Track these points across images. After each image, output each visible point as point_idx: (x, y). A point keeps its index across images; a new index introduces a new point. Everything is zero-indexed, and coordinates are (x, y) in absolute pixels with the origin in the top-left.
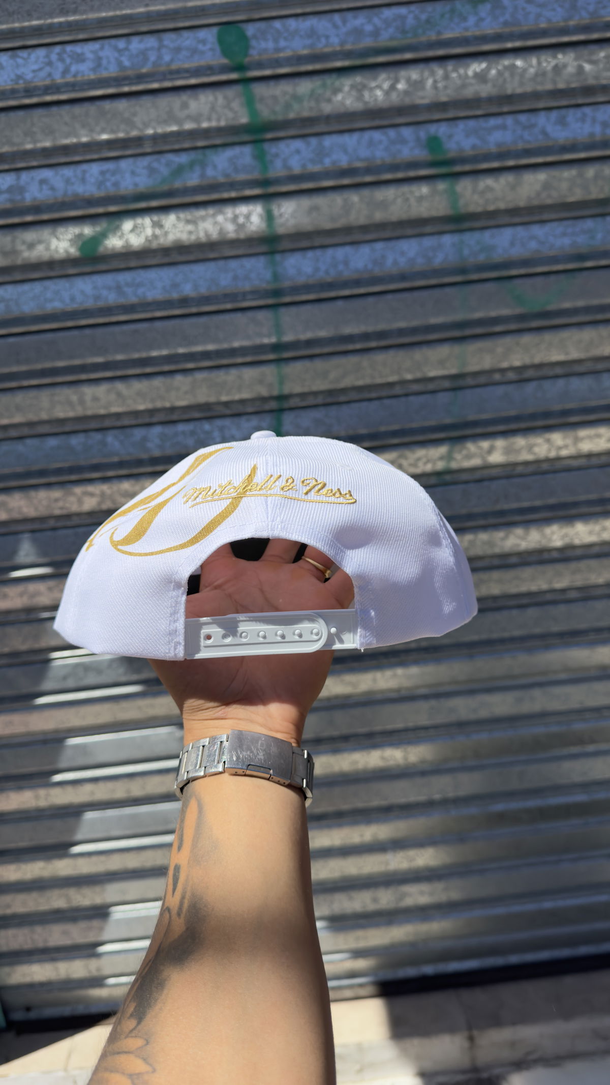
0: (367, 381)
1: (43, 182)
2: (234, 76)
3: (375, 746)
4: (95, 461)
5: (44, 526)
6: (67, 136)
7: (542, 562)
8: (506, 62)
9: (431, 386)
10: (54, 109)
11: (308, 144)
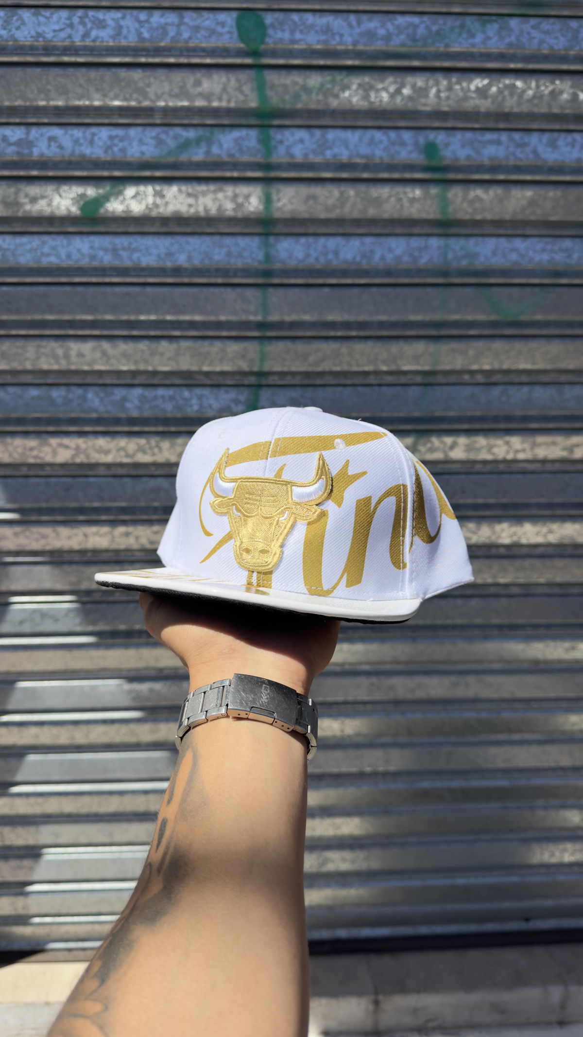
0: (345, 368)
1: (51, 139)
2: (248, 61)
4: (73, 415)
5: (17, 473)
6: (80, 97)
7: (488, 557)
8: (507, 81)
9: (404, 380)
10: (71, 70)
11: (312, 135)
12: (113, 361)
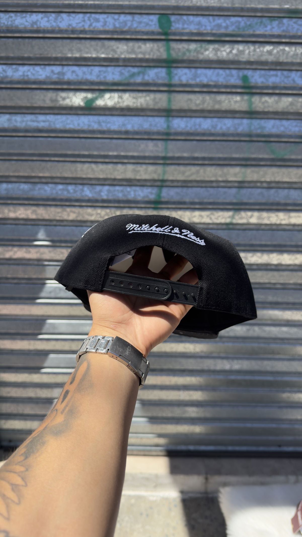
0: (202, 179)
1: (73, 72)
2: (163, 37)
4: (78, 197)
5: (51, 223)
6: (87, 53)
7: (267, 270)
8: (281, 47)
9: (229, 185)
10: (83, 41)
11: (191, 71)
12: (97, 173)
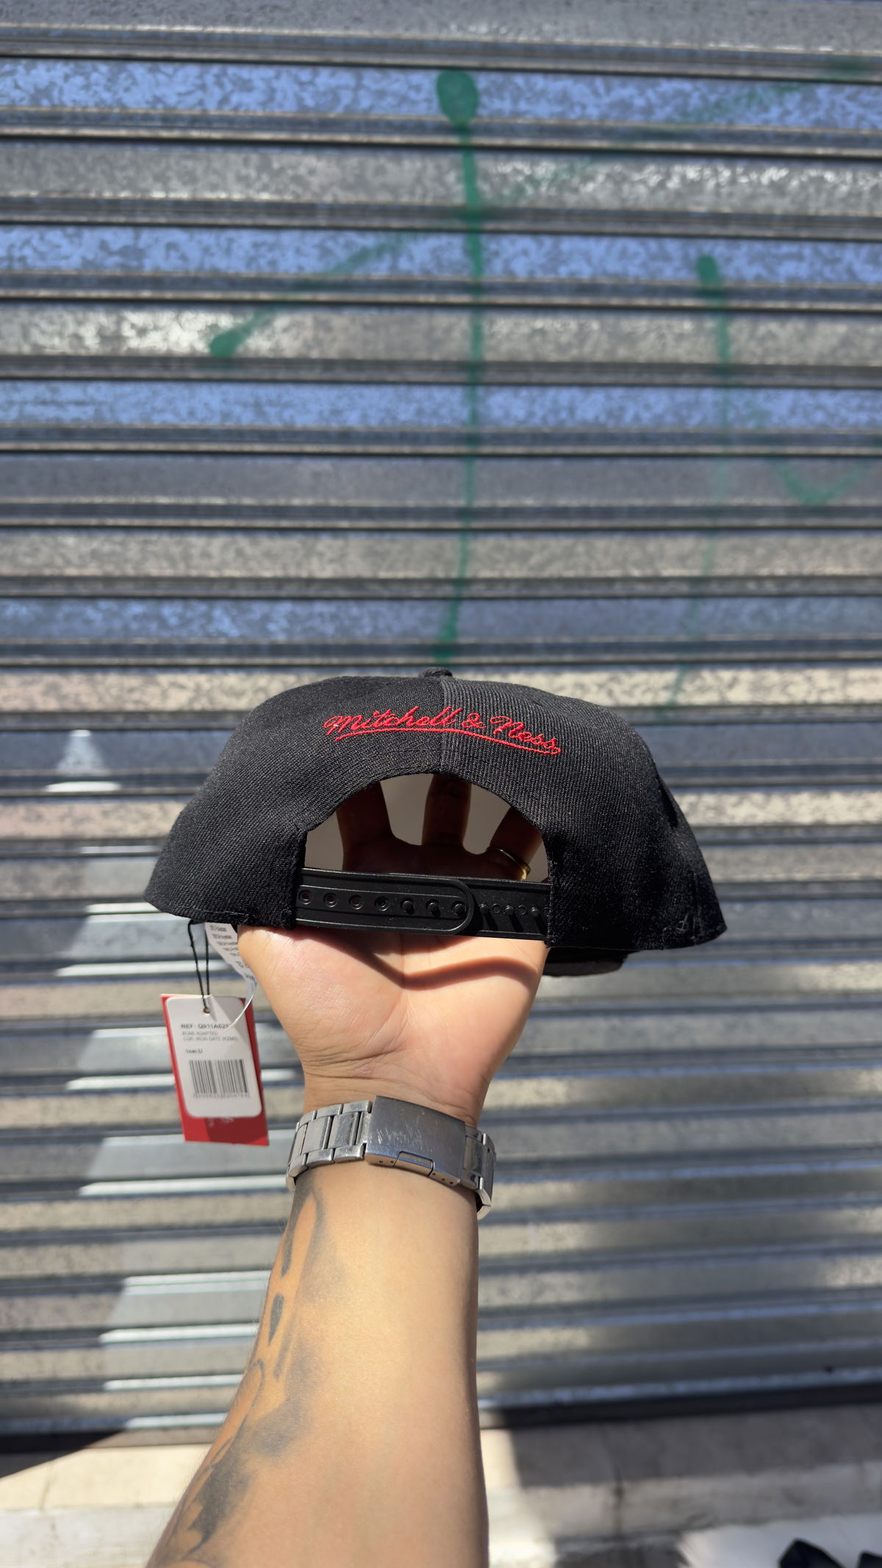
0: (581, 572)
1: (171, 246)
2: (453, 140)
3: (529, 1075)
4: (193, 640)
5: (108, 725)
6: (214, 188)
7: (781, 842)
8: (813, 172)
9: (664, 589)
10: (202, 151)
11: (541, 245)
12: (253, 564)
